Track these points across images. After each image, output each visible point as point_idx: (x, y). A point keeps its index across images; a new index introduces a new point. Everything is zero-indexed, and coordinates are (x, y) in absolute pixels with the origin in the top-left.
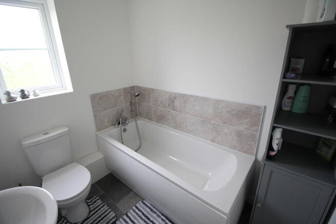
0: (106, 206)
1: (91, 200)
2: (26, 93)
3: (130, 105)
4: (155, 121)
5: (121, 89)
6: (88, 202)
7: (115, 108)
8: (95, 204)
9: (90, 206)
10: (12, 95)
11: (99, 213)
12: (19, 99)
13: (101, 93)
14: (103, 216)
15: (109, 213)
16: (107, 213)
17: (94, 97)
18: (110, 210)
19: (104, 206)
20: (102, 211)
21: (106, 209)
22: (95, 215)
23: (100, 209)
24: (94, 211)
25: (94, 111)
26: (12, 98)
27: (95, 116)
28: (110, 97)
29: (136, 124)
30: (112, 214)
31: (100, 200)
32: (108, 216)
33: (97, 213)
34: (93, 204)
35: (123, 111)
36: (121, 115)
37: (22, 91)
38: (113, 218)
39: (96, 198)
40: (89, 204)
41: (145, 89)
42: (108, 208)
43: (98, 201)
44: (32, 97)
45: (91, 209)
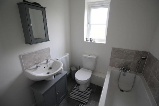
0: (89, 96)
1: (89, 89)
2: (92, 40)
3: (138, 63)
4: (148, 84)
5: (134, 51)
6: (88, 89)
7: (125, 60)
8: (89, 91)
9: (87, 90)
10: (88, 39)
11: (86, 95)
12: (89, 41)
13: (119, 49)
14: (85, 97)
15: (87, 99)
16: (87, 98)
17: (114, 49)
18: (88, 99)
19: (89, 95)
20: (87, 96)
21: (88, 97)
22: (84, 94)
23: (87, 94)
24: (85, 93)
25: (111, 56)
26: (87, 40)
27: (111, 58)
28: (124, 52)
29: (135, 77)
30: (87, 101)
31: (91, 92)
32: (86, 99)
33: (85, 94)
34: (88, 90)
35: (130, 63)
36: (127, 65)
37: (91, 39)
38: (86, 102)
39: (91, 90)
40: (87, 89)
41: (153, 57)
42: (89, 97)
43: (90, 92)
44: (93, 42)
45: (86, 91)
